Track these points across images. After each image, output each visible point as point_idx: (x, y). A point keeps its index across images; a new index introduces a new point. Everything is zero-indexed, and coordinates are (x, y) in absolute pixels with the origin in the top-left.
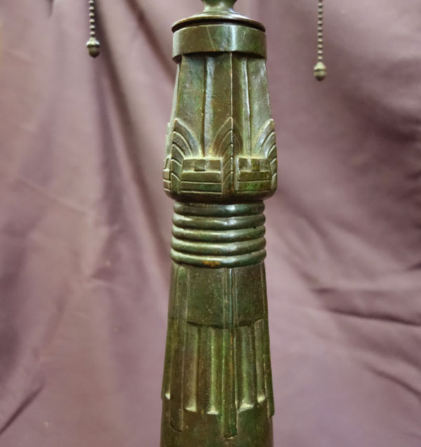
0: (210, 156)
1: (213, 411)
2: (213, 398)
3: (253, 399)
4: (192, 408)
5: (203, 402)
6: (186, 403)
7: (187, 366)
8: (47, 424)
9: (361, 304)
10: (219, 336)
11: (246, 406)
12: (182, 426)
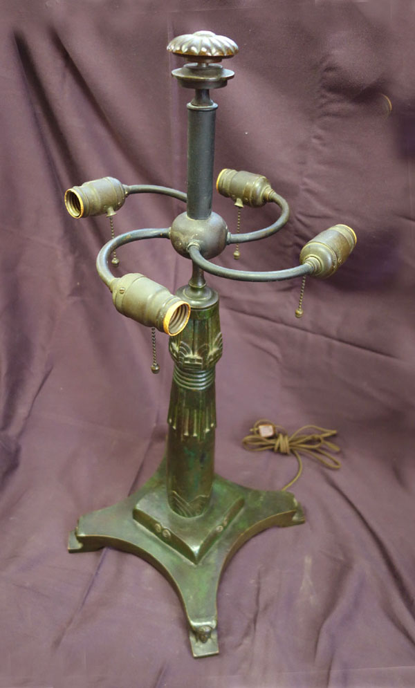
0: (196, 356)
1: (195, 435)
2: (195, 430)
3: (210, 427)
4: (187, 434)
5: (191, 432)
6: (184, 432)
7: (184, 421)
8: (61, 389)
9: (246, 307)
10: (198, 412)
11: (207, 430)
12: (182, 439)
